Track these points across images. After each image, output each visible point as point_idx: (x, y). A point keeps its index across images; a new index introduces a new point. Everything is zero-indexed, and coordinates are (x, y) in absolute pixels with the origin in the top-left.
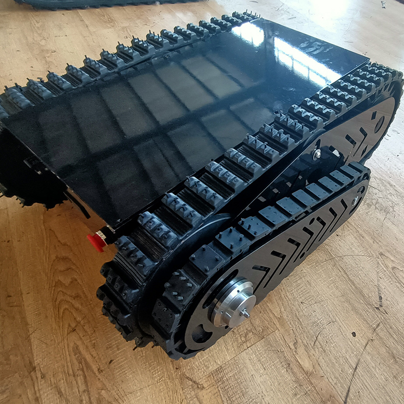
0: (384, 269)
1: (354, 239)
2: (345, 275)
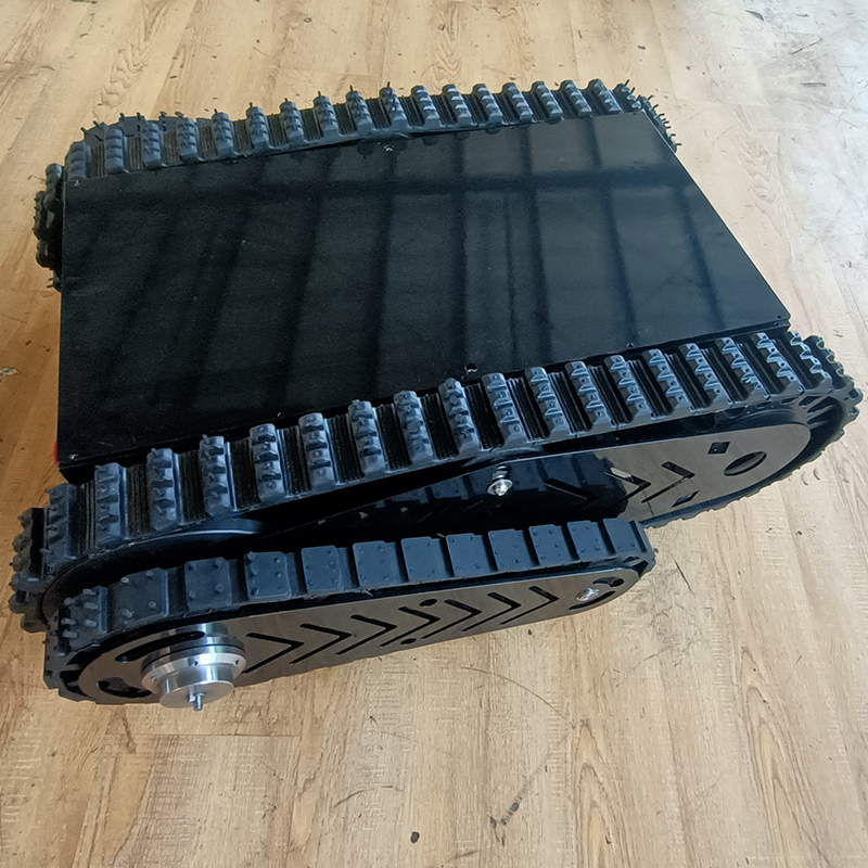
0: (569, 756)
1: (557, 660)
2: (483, 719)
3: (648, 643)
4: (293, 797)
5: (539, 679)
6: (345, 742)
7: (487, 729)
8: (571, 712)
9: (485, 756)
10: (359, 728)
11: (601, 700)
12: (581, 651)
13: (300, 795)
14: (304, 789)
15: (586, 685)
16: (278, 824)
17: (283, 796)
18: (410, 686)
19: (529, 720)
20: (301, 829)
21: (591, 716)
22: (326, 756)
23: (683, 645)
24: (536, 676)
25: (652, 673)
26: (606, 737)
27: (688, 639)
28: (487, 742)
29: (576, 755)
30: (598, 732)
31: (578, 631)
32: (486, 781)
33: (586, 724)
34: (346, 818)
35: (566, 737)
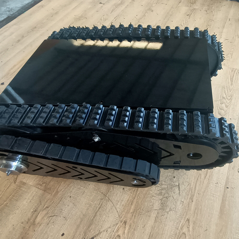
0: (115, 230)
1: (127, 200)
2: (98, 209)
3: (157, 205)
4: (41, 210)
5: (119, 203)
6: (61, 200)
7: (97, 212)
8: (123, 217)
9: (93, 220)
10: (66, 198)
11: (133, 217)
12: (135, 200)
13: (43, 210)
14: (45, 209)
15: (131, 211)
16: (34, 216)
17: (39, 209)
18: (84, 192)
19: (110, 214)
20: (38, 219)
21: (128, 221)
22: (54, 202)
23: (168, 210)
24: (118, 202)
25: (153, 215)
26: (129, 229)
27: (170, 208)
28: (95, 216)
29: (117, 231)
30: (127, 227)
31: (138, 193)
32: (89, 227)
33: (125, 223)
34: (50, 221)
35: (117, 224)
